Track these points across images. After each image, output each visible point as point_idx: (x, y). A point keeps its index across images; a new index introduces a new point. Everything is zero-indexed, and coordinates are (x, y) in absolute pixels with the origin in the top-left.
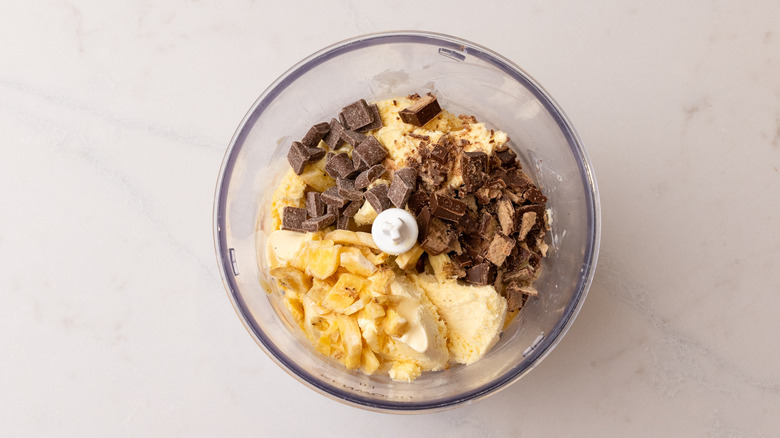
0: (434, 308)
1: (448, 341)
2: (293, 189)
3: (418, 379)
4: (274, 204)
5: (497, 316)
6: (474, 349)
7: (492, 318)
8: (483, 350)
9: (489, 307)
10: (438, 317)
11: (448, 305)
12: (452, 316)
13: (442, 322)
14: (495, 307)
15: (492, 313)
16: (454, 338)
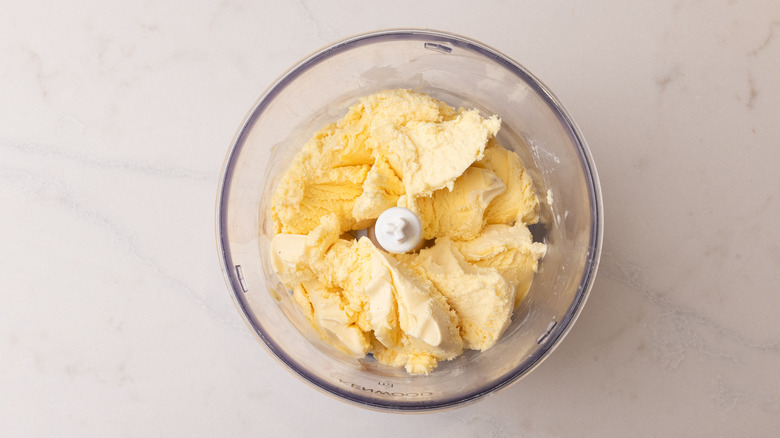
0: (444, 299)
1: (461, 330)
2: (291, 193)
3: (435, 370)
4: (274, 208)
5: (506, 301)
6: (487, 335)
7: (501, 303)
8: (496, 336)
9: (497, 293)
10: (449, 307)
11: (457, 295)
12: (462, 305)
13: (453, 312)
14: (504, 293)
15: (502, 299)
16: (467, 327)
